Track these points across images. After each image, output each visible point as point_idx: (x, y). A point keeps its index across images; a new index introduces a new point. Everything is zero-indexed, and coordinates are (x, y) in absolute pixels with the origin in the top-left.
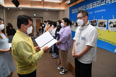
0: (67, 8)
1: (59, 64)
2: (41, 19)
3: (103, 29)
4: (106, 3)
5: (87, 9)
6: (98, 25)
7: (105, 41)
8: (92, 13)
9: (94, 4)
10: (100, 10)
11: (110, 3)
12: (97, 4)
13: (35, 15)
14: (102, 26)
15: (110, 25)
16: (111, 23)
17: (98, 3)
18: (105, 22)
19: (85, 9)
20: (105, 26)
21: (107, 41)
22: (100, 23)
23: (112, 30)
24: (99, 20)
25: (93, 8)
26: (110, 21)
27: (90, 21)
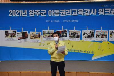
3: (76, 40)
4: (79, 14)
5: (50, 15)
6: (68, 36)
7: (80, 52)
8: (58, 21)
9: (62, 11)
10: (71, 19)
11: (83, 15)
12: (67, 13)
14: (75, 37)
15: (84, 35)
16: (85, 34)
17: (69, 12)
18: (78, 33)
20: (78, 37)
21: (82, 51)
22: (71, 33)
23: (87, 41)
24: (69, 30)
25: (60, 16)
26: (83, 32)
27: (56, 31)
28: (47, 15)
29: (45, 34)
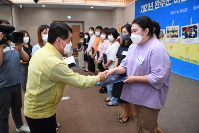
0: (131, 3)
1: (124, 122)
2: (81, 25)
5: (175, 2)
8: (186, 10)
13: (69, 17)
19: (170, 4)
27: (182, 27)
28: (173, 3)
29: (168, 32)
